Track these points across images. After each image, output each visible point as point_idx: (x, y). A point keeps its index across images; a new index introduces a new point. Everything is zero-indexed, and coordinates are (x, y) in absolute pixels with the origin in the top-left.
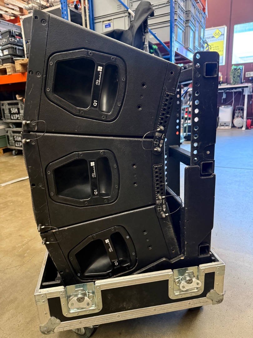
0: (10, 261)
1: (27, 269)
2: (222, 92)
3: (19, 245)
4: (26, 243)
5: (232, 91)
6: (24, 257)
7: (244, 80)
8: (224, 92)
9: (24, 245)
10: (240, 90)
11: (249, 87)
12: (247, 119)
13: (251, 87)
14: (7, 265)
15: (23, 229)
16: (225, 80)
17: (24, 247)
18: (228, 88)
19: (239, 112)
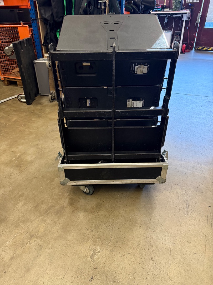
0: (11, 170)
1: (25, 175)
2: (165, 17)
3: (14, 158)
4: (19, 157)
5: (173, 16)
6: (21, 167)
7: (184, 6)
8: (167, 16)
9: (17, 158)
10: (180, 15)
11: (187, 14)
12: (183, 44)
13: (189, 13)
14: (10, 173)
15: (13, 146)
16: (168, 5)
17: (18, 160)
18: (170, 13)
19: (177, 37)
